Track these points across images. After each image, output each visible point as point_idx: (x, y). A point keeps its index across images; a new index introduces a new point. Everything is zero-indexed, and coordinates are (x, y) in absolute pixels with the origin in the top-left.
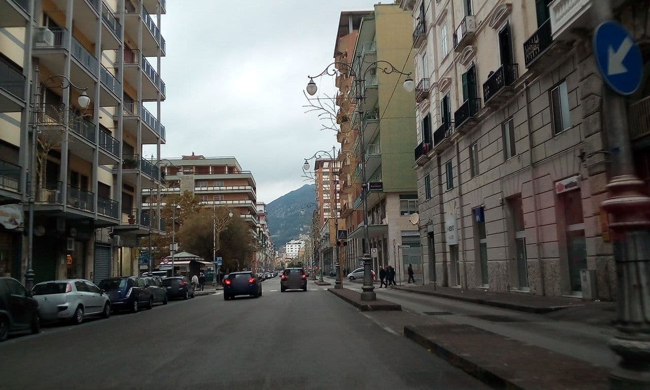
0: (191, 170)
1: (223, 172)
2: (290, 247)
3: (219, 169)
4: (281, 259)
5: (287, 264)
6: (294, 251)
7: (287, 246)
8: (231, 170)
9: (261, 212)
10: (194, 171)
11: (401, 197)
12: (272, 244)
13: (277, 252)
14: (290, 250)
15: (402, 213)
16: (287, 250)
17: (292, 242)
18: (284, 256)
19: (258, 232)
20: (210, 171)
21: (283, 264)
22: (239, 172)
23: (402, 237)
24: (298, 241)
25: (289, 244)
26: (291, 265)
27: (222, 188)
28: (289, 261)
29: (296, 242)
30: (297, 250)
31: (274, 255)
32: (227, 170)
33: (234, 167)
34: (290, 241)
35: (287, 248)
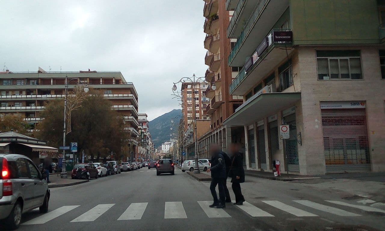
0: (86, 81)
1: (112, 83)
2: (164, 146)
3: (108, 81)
4: (159, 154)
5: (162, 157)
6: (167, 149)
7: (162, 145)
8: (118, 82)
9: (144, 120)
10: (88, 82)
11: (319, 53)
12: (152, 144)
13: (156, 150)
14: (164, 148)
15: (321, 77)
16: (162, 148)
17: (166, 143)
18: (161, 152)
19: (140, 133)
20: (101, 82)
21: (160, 157)
22: (124, 83)
23: (322, 110)
24: (169, 143)
25: (164, 144)
26: (165, 157)
27: (110, 95)
28: (163, 155)
29: (168, 143)
30: (169, 148)
31: (154, 151)
32: (114, 82)
33: (120, 80)
34: (165, 142)
35: (162, 147)
